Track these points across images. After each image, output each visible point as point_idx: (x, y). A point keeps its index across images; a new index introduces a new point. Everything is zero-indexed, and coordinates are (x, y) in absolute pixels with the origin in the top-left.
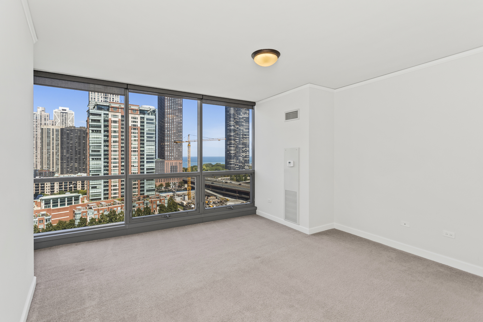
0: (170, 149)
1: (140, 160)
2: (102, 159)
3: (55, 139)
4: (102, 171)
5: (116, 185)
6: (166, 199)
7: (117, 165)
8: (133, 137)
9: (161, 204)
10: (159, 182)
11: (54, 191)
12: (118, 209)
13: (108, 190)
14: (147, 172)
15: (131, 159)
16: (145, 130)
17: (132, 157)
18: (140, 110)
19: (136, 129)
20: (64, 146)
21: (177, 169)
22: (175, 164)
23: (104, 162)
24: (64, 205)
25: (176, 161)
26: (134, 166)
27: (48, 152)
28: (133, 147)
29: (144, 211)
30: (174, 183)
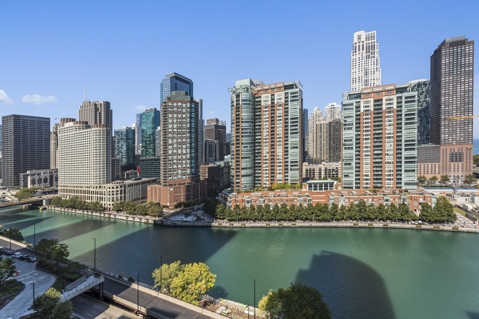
0: (449, 130)
1: (396, 148)
2: (354, 148)
3: (325, 132)
4: (354, 160)
5: (368, 175)
6: (433, 197)
7: (369, 153)
8: (388, 122)
9: (425, 202)
10: (432, 174)
11: (321, 177)
12: (369, 201)
13: (359, 179)
14: (405, 162)
15: (385, 147)
16: (403, 111)
17: (386, 144)
18: (397, 89)
19: (391, 112)
20: (332, 137)
21: (461, 158)
22: (459, 150)
23: (356, 151)
24: (322, 189)
25: (460, 147)
26: (389, 154)
27: (321, 143)
28: (387, 133)
29: (400, 208)
30: (456, 176)
